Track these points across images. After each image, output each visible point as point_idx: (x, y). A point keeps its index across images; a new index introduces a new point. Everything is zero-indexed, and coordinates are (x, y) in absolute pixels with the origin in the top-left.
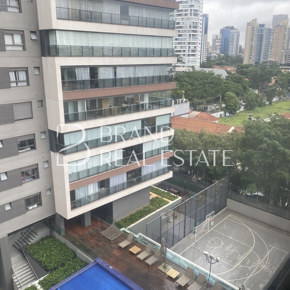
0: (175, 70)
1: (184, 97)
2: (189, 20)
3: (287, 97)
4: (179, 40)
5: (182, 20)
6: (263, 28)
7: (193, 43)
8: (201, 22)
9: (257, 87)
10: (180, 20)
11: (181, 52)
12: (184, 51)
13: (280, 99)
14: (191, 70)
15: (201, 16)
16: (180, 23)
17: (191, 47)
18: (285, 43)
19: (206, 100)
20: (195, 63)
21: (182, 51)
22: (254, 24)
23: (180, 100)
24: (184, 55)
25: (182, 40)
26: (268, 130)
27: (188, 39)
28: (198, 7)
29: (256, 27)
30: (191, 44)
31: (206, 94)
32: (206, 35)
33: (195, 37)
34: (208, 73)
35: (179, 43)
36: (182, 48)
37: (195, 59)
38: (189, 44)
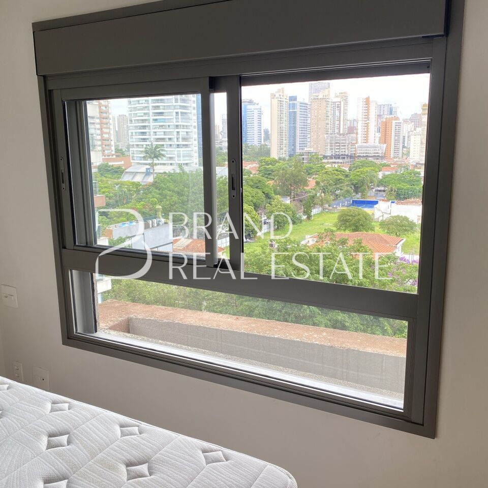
1: (161, 216)
3: (335, 206)
4: (160, 122)
6: (295, 102)
7: (183, 126)
9: (289, 194)
11: (164, 141)
13: (324, 209)
17: (181, 133)
20: (190, 158)
21: (167, 140)
22: (281, 97)
24: (171, 145)
25: (165, 122)
27: (175, 120)
29: (284, 100)
30: (180, 128)
33: (186, 116)
35: (160, 126)
36: (167, 135)
37: (190, 152)
38: (177, 128)
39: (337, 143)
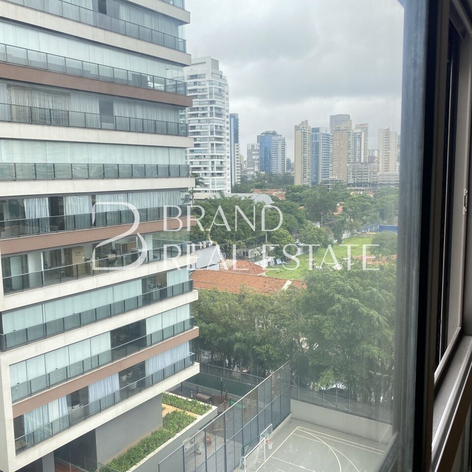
0: (193, 197)
1: (210, 238)
2: (209, 122)
3: (363, 231)
4: (197, 153)
5: (199, 123)
6: (318, 133)
7: (218, 156)
8: (228, 126)
9: (319, 219)
10: (195, 123)
11: (200, 170)
12: (205, 168)
13: (353, 234)
14: (218, 196)
15: (227, 117)
16: (196, 127)
17: (215, 163)
18: (350, 154)
19: (245, 242)
20: (223, 186)
21: (203, 169)
22: (305, 128)
23: (205, 242)
24: (206, 174)
25: (201, 153)
26: (339, 282)
27: (210, 151)
28: (221, 103)
29: (308, 132)
30: (215, 158)
31: (245, 232)
32: (237, 144)
33: (220, 147)
34: (245, 201)
35: (196, 156)
36: (203, 164)
37: (223, 180)
38: (212, 158)
39: (359, 171)
